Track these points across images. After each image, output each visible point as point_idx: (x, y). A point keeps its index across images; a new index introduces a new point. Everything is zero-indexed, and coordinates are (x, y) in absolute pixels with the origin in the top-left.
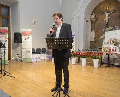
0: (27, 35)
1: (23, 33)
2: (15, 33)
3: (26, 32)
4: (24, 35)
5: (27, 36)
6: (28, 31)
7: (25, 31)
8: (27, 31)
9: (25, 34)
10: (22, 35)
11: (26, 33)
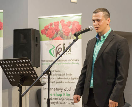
0: (62, 37)
1: (46, 28)
2: (15, 31)
3: (60, 27)
4: (53, 39)
5: (61, 42)
6: (69, 23)
7: (57, 24)
8: (63, 21)
9: (53, 33)
10: (43, 36)
11: (57, 31)
